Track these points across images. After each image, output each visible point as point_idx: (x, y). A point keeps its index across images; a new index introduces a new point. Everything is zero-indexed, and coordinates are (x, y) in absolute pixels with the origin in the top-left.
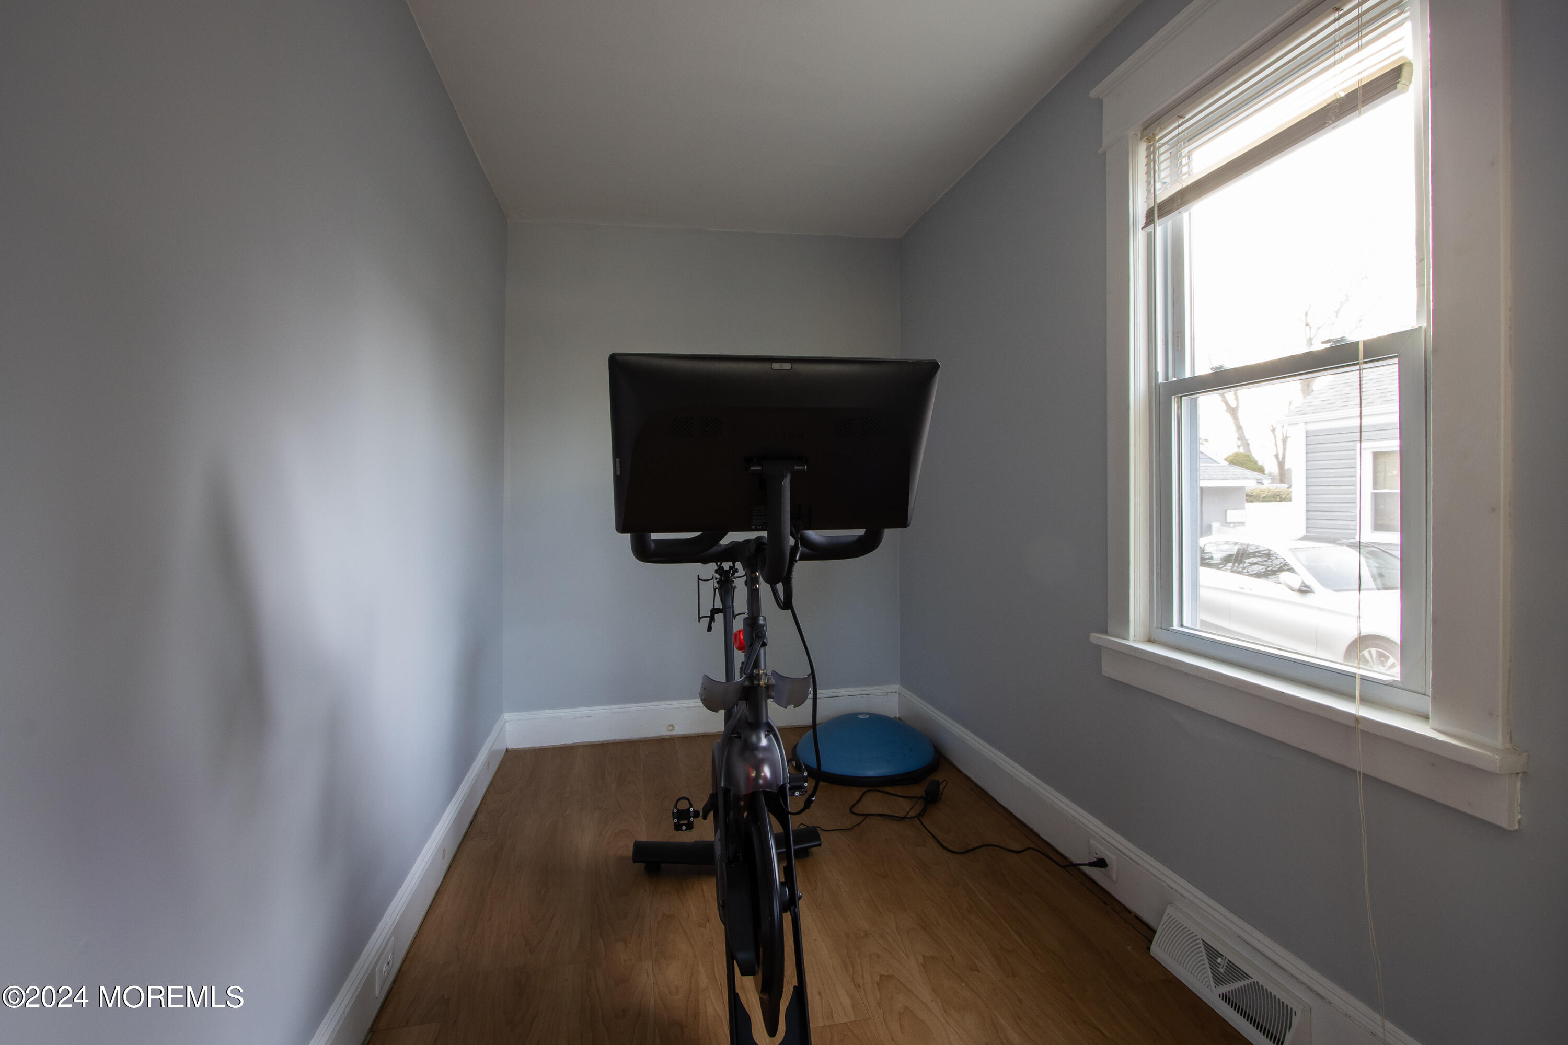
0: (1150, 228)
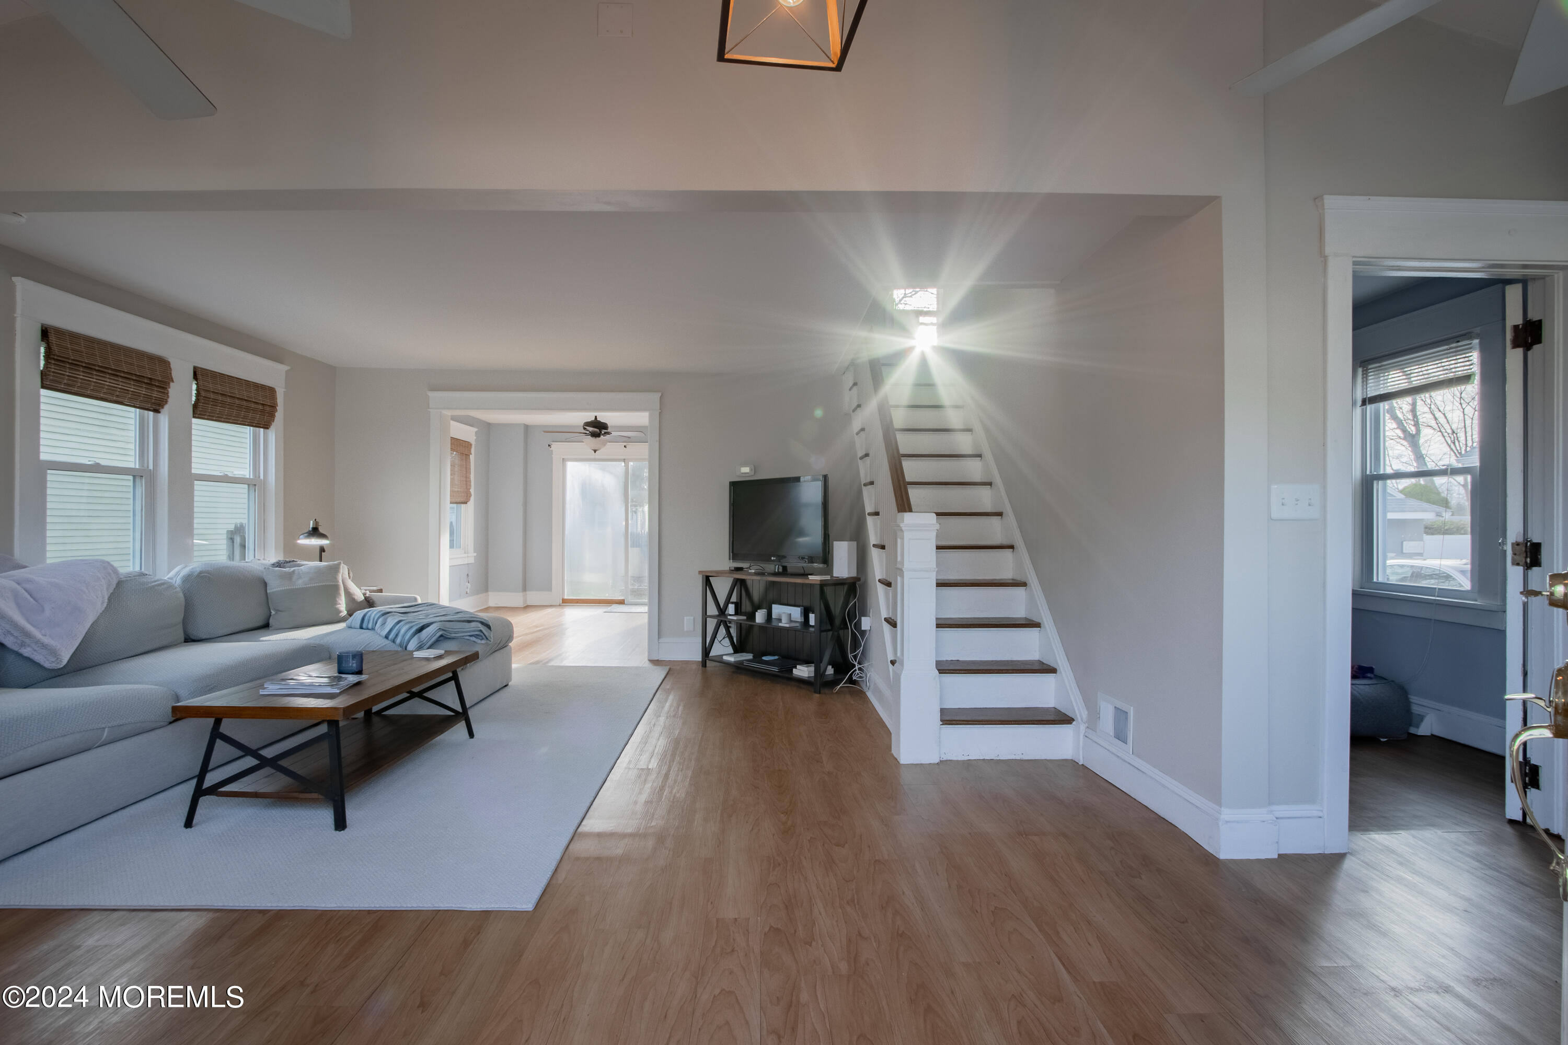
0: (1364, 407)
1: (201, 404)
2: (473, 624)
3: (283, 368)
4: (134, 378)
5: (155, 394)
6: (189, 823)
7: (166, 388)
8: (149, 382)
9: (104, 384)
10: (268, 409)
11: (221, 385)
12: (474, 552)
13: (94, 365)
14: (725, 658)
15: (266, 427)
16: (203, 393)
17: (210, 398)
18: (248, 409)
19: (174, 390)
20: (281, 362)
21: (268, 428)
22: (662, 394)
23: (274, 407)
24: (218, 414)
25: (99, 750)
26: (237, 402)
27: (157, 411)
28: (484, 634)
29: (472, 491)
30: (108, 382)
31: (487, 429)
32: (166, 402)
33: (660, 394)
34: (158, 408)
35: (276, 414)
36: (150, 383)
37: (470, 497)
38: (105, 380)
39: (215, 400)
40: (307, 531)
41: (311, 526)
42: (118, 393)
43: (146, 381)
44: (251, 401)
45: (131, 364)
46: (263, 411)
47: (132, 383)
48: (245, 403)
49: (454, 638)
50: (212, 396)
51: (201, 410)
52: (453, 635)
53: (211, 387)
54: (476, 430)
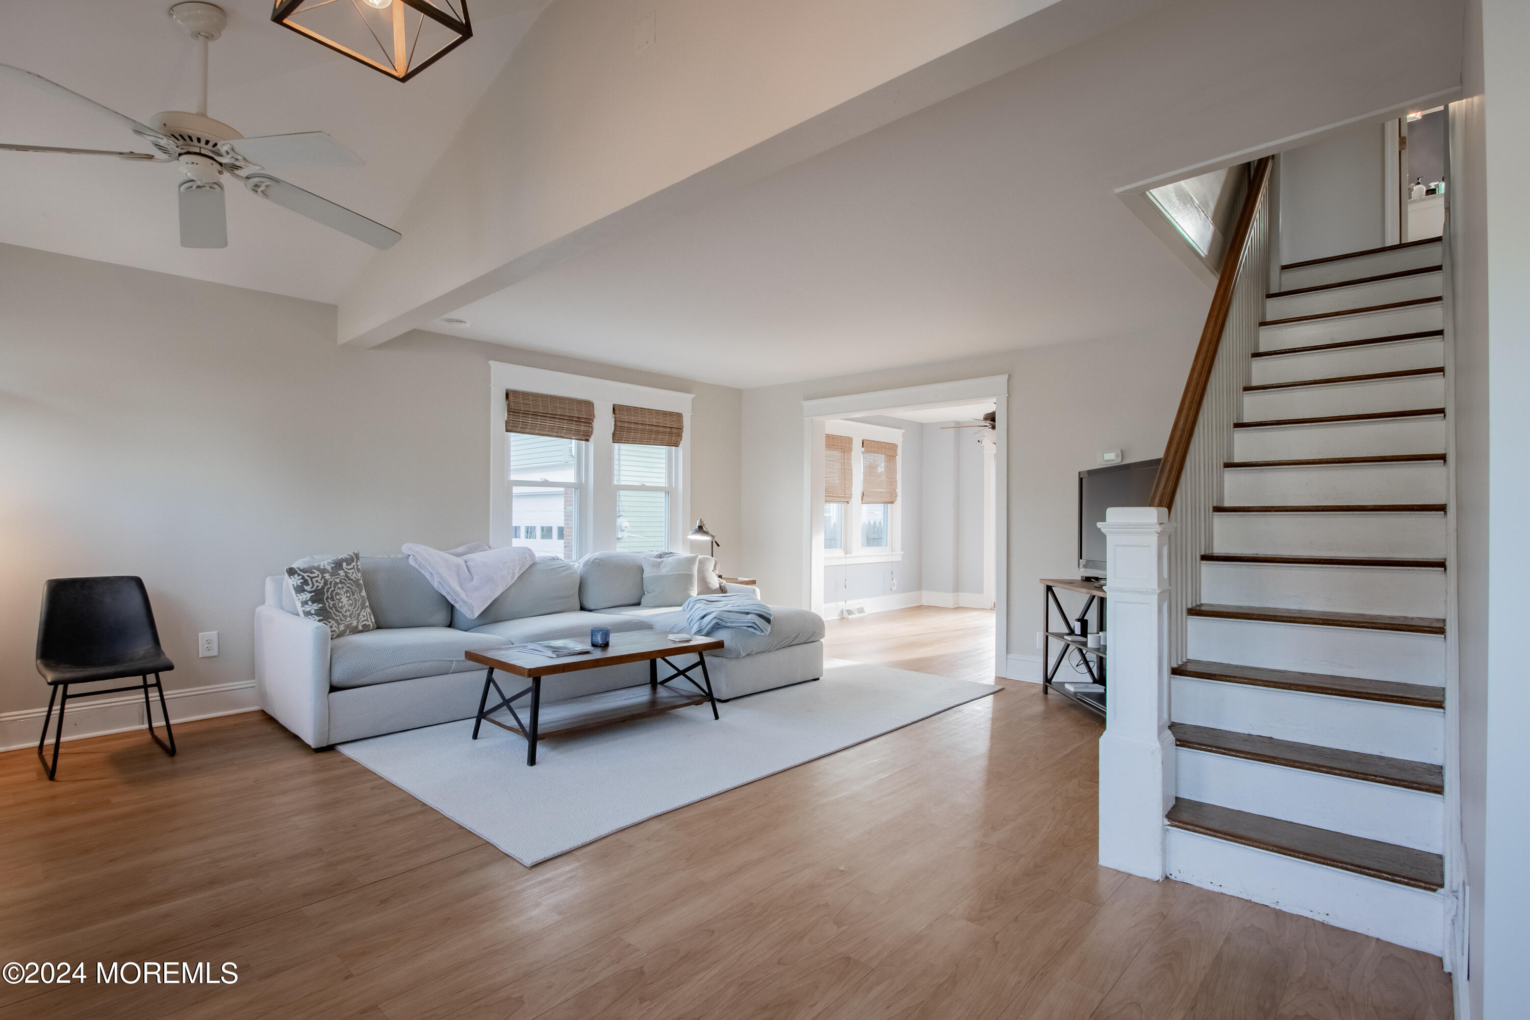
1: (618, 432)
2: (749, 616)
3: (690, 397)
4: (567, 418)
5: (582, 428)
6: (475, 736)
7: (591, 423)
8: (577, 420)
9: (546, 425)
10: (675, 430)
11: (634, 416)
12: (902, 551)
13: (539, 413)
14: (1067, 686)
15: (676, 445)
16: (619, 424)
17: (624, 427)
18: (657, 432)
19: (597, 424)
20: (689, 392)
21: (678, 446)
22: (1009, 375)
23: (680, 429)
24: (632, 438)
25: (452, 675)
26: (648, 427)
27: (587, 440)
28: (758, 626)
29: (899, 491)
30: (548, 423)
31: (920, 430)
32: (592, 433)
33: (1006, 377)
34: (587, 438)
35: (683, 434)
36: (579, 420)
37: (896, 497)
38: (546, 422)
39: (629, 428)
40: (694, 529)
41: (698, 525)
42: (556, 430)
43: (575, 419)
44: (660, 426)
45: (564, 408)
46: (671, 433)
47: (566, 422)
48: (654, 428)
49: (728, 627)
50: (626, 425)
51: (619, 436)
52: (729, 624)
53: (626, 418)
54: (902, 431)
